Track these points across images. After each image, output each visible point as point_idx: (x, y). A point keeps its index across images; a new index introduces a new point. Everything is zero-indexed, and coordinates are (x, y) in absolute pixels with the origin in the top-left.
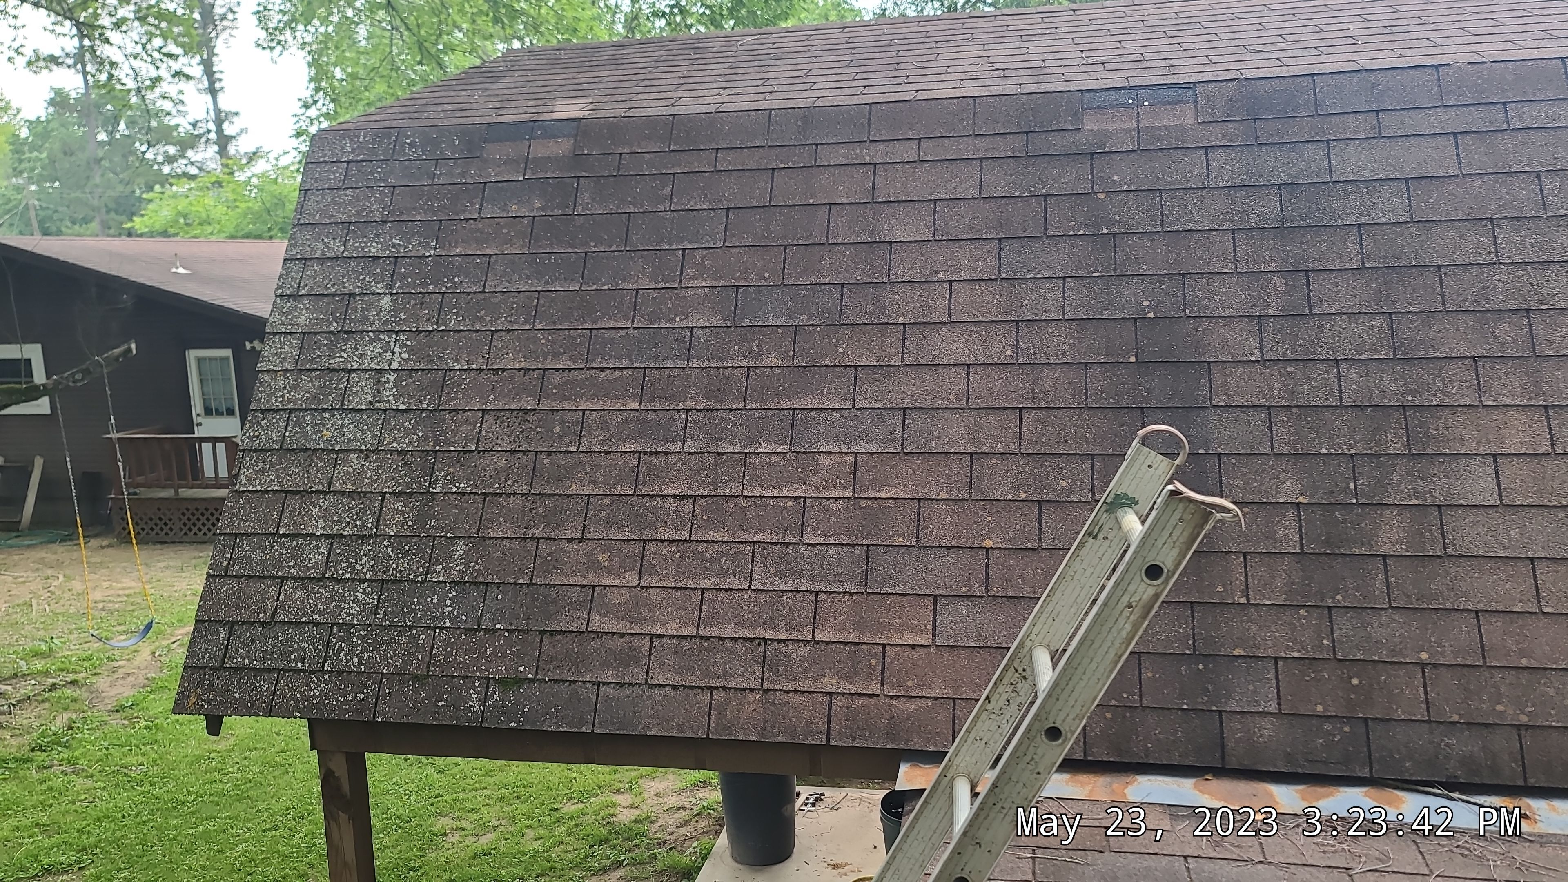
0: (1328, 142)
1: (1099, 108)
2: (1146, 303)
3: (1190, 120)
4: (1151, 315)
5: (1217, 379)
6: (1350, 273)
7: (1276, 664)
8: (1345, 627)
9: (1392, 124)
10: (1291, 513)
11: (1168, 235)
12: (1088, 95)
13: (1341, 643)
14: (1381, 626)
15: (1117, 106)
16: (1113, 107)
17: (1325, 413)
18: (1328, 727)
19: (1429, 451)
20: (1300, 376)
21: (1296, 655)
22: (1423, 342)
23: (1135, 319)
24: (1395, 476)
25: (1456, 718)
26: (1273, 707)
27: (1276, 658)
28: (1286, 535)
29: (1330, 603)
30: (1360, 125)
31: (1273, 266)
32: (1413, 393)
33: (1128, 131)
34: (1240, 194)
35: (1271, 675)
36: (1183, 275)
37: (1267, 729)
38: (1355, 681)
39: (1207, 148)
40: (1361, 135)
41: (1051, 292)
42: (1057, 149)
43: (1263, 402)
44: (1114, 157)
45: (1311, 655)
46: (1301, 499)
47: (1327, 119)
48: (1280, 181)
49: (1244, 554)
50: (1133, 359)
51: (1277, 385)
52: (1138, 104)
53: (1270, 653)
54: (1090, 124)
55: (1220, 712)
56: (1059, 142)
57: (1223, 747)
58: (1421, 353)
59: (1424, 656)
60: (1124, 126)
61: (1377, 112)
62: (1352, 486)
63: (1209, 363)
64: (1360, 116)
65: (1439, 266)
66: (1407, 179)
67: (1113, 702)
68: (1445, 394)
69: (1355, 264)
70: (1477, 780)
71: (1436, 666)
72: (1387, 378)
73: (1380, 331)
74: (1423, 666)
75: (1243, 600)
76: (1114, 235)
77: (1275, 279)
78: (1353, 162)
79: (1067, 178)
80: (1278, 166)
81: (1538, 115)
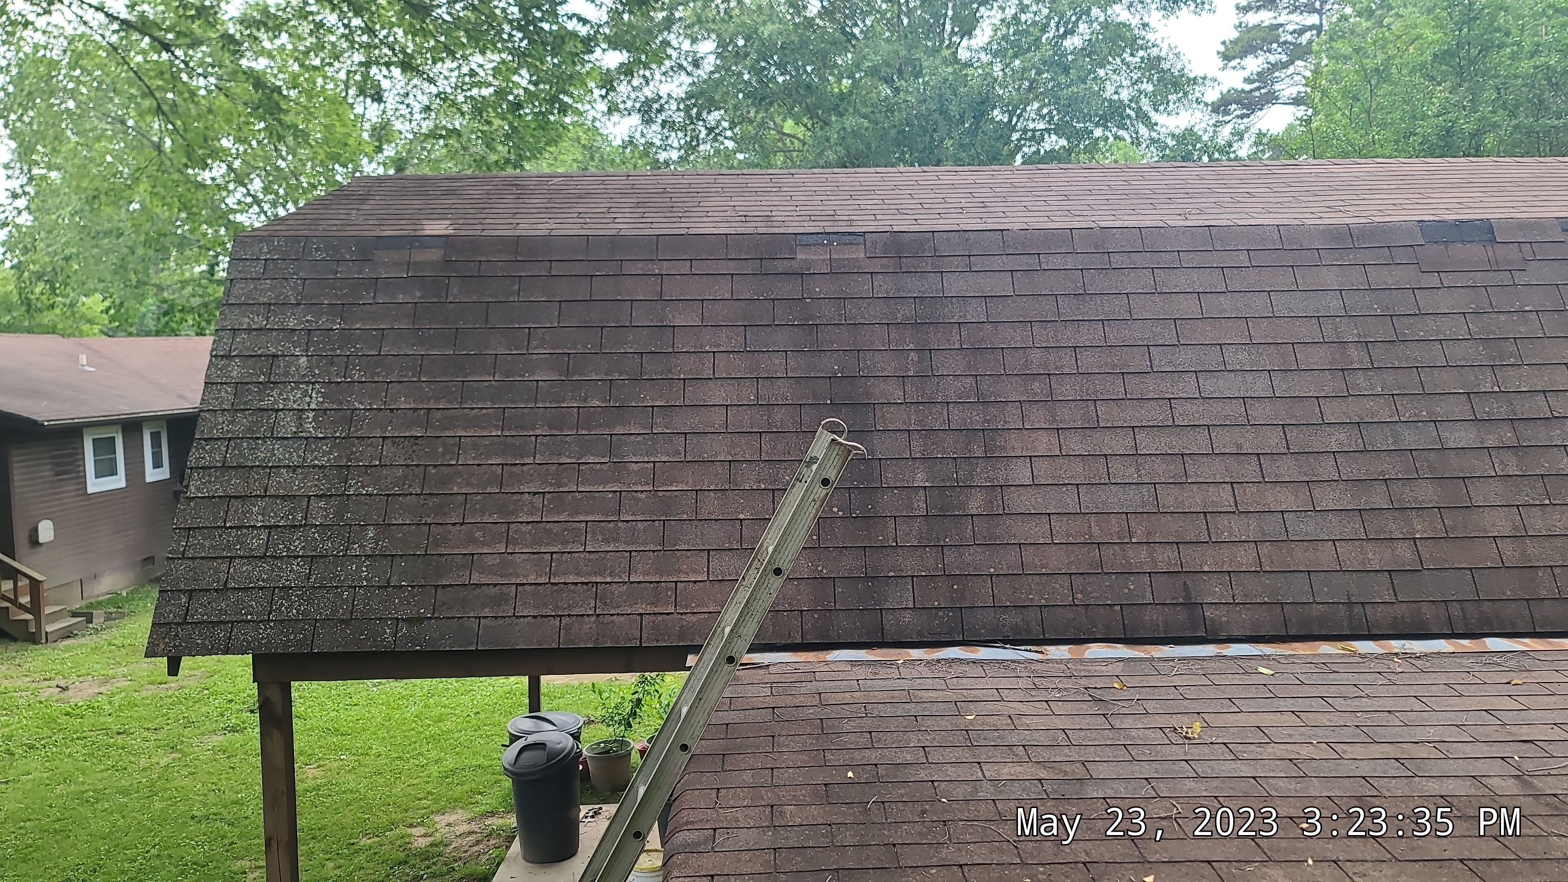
0: (942, 272)
1: (806, 245)
2: (836, 367)
3: (862, 255)
4: (839, 375)
5: (878, 411)
6: (955, 352)
7: (913, 580)
8: (950, 556)
9: (978, 264)
10: (922, 492)
11: (849, 327)
12: (799, 237)
13: (948, 565)
14: (969, 555)
15: (817, 244)
16: (815, 245)
17: (940, 434)
18: (941, 614)
19: (996, 455)
20: (926, 412)
21: (923, 574)
22: (993, 392)
23: (830, 378)
24: (978, 470)
25: (1008, 604)
26: (911, 605)
27: (913, 577)
28: (918, 505)
29: (942, 543)
30: (958, 263)
31: (911, 346)
32: (988, 422)
33: (824, 260)
34: (892, 302)
35: (910, 587)
36: (858, 351)
37: (907, 617)
38: (955, 587)
39: (872, 273)
40: (960, 270)
41: (778, 360)
42: (780, 270)
43: (905, 427)
44: (816, 276)
45: (932, 573)
46: (927, 484)
47: (942, 259)
48: (915, 295)
49: (895, 517)
50: (829, 402)
51: (913, 417)
52: (830, 243)
53: (909, 573)
54: (800, 256)
55: (881, 609)
56: (781, 266)
57: (883, 629)
58: (993, 399)
59: (992, 570)
60: (821, 257)
61: (969, 256)
62: (955, 476)
63: (874, 404)
64: (960, 258)
65: (1002, 348)
66: (985, 297)
67: (819, 608)
68: (1005, 422)
69: (957, 346)
70: (1019, 637)
71: (998, 575)
72: (975, 413)
73: (971, 384)
74: (991, 576)
75: (894, 544)
76: (817, 325)
77: (912, 354)
78: (956, 285)
79: (787, 289)
80: (913, 286)
81: (1056, 262)
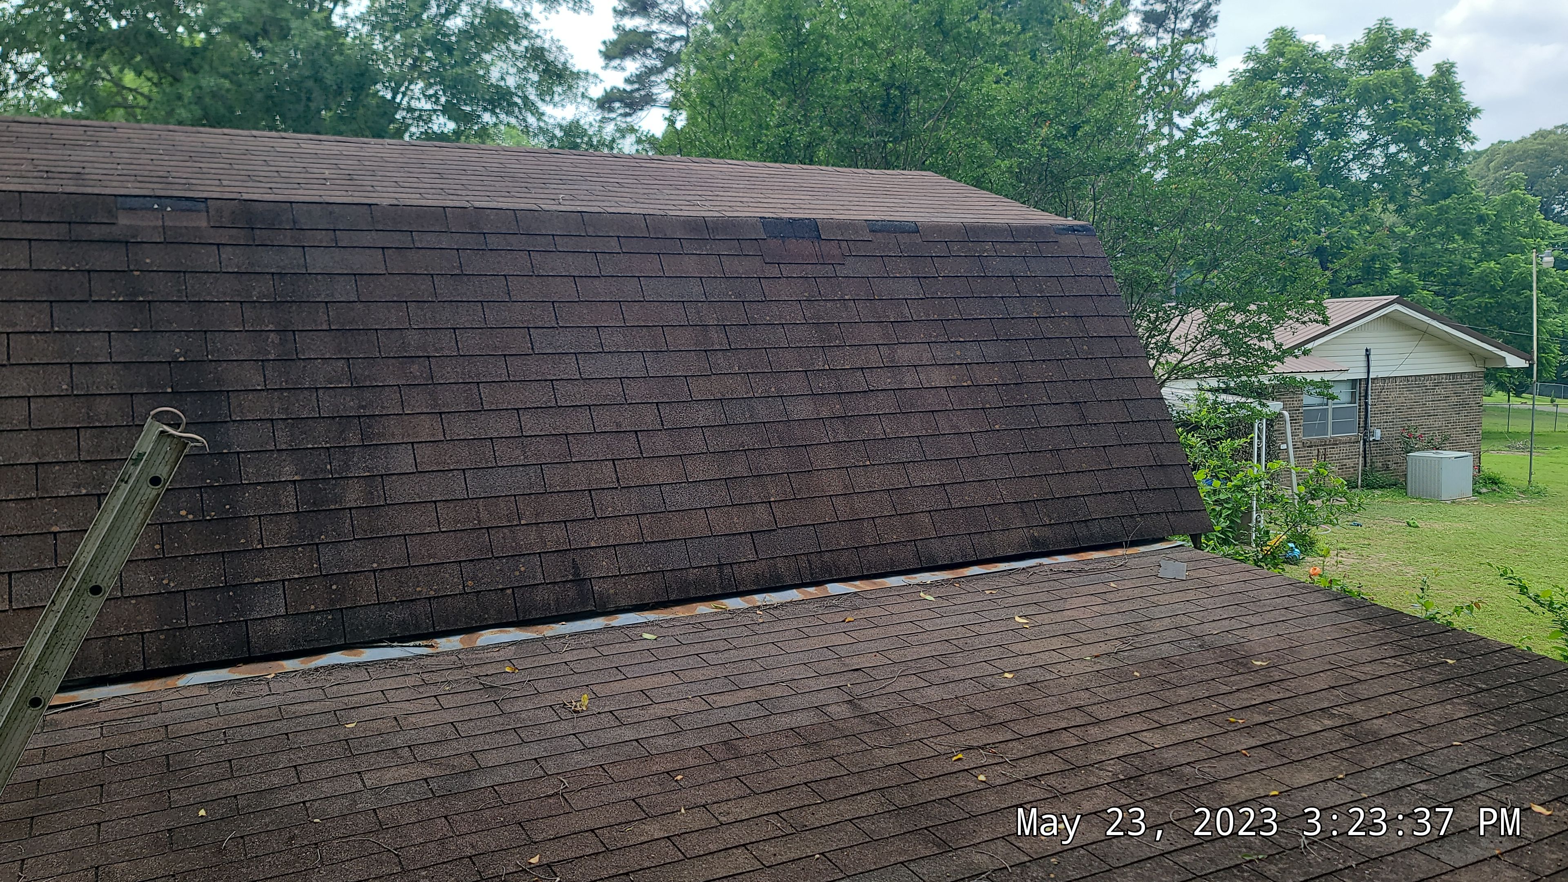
0: (303, 247)
1: (130, 209)
2: (177, 350)
3: (204, 224)
4: (182, 359)
5: (233, 400)
6: (322, 333)
7: (284, 584)
8: (327, 554)
9: (344, 239)
10: (290, 487)
11: (191, 304)
12: (120, 199)
13: (324, 565)
14: (349, 551)
15: (146, 209)
16: (142, 209)
17: (310, 422)
18: (318, 618)
19: (374, 442)
20: (292, 399)
21: (296, 576)
22: (369, 376)
23: (169, 363)
24: (355, 459)
25: (394, 599)
26: (282, 611)
27: (283, 581)
28: (287, 502)
29: (317, 541)
30: (323, 238)
31: (271, 327)
32: (364, 407)
33: (156, 227)
34: (245, 277)
35: (281, 592)
36: (205, 332)
37: (278, 626)
38: (334, 587)
39: (218, 245)
40: (324, 244)
41: (98, 342)
42: (96, 237)
43: (268, 416)
44: (146, 245)
45: (306, 575)
46: (296, 478)
47: (302, 232)
48: (273, 270)
49: (260, 516)
50: (169, 390)
51: (277, 405)
52: (162, 208)
53: (279, 577)
54: (124, 220)
55: (246, 621)
56: (97, 232)
57: (249, 643)
58: (368, 383)
59: (375, 565)
60: (152, 224)
61: (334, 230)
62: (329, 467)
63: (228, 392)
64: (324, 232)
65: (376, 330)
66: (355, 275)
67: (166, 627)
68: (383, 408)
69: (325, 327)
70: (407, 633)
71: (382, 570)
72: (348, 399)
73: (343, 369)
74: (374, 571)
75: (260, 546)
76: (149, 302)
77: (272, 335)
78: (319, 261)
79: (106, 258)
80: (269, 260)
81: (430, 240)
